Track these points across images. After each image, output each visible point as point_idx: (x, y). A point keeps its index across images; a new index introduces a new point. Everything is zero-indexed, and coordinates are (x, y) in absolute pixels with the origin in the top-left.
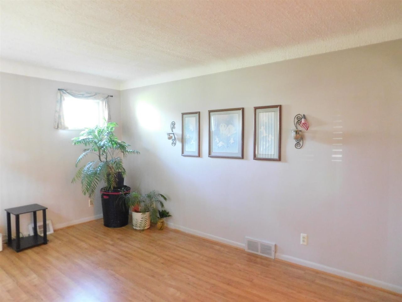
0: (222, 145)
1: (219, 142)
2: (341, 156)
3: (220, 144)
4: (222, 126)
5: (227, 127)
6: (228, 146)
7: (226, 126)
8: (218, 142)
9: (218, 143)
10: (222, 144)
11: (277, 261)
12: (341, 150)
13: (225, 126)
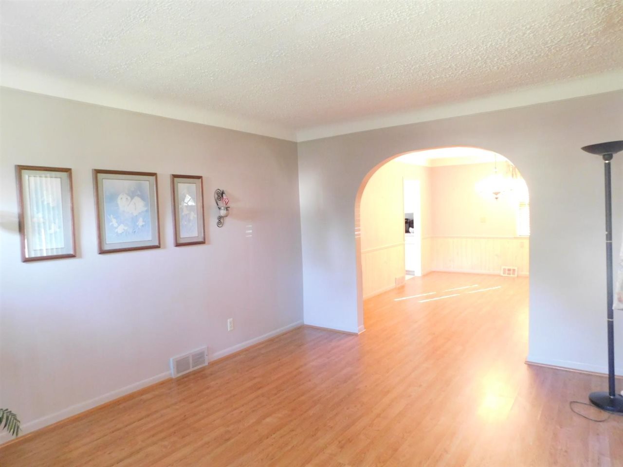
0: (123, 231)
1: (119, 225)
2: (251, 231)
3: (120, 229)
4: (121, 198)
5: (131, 201)
6: (135, 232)
7: (129, 198)
8: (116, 225)
9: (116, 228)
10: (124, 229)
11: (212, 364)
12: (251, 226)
13: (127, 199)
